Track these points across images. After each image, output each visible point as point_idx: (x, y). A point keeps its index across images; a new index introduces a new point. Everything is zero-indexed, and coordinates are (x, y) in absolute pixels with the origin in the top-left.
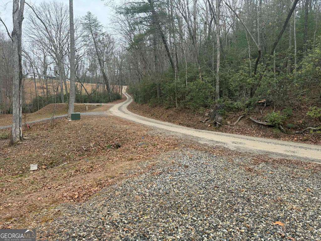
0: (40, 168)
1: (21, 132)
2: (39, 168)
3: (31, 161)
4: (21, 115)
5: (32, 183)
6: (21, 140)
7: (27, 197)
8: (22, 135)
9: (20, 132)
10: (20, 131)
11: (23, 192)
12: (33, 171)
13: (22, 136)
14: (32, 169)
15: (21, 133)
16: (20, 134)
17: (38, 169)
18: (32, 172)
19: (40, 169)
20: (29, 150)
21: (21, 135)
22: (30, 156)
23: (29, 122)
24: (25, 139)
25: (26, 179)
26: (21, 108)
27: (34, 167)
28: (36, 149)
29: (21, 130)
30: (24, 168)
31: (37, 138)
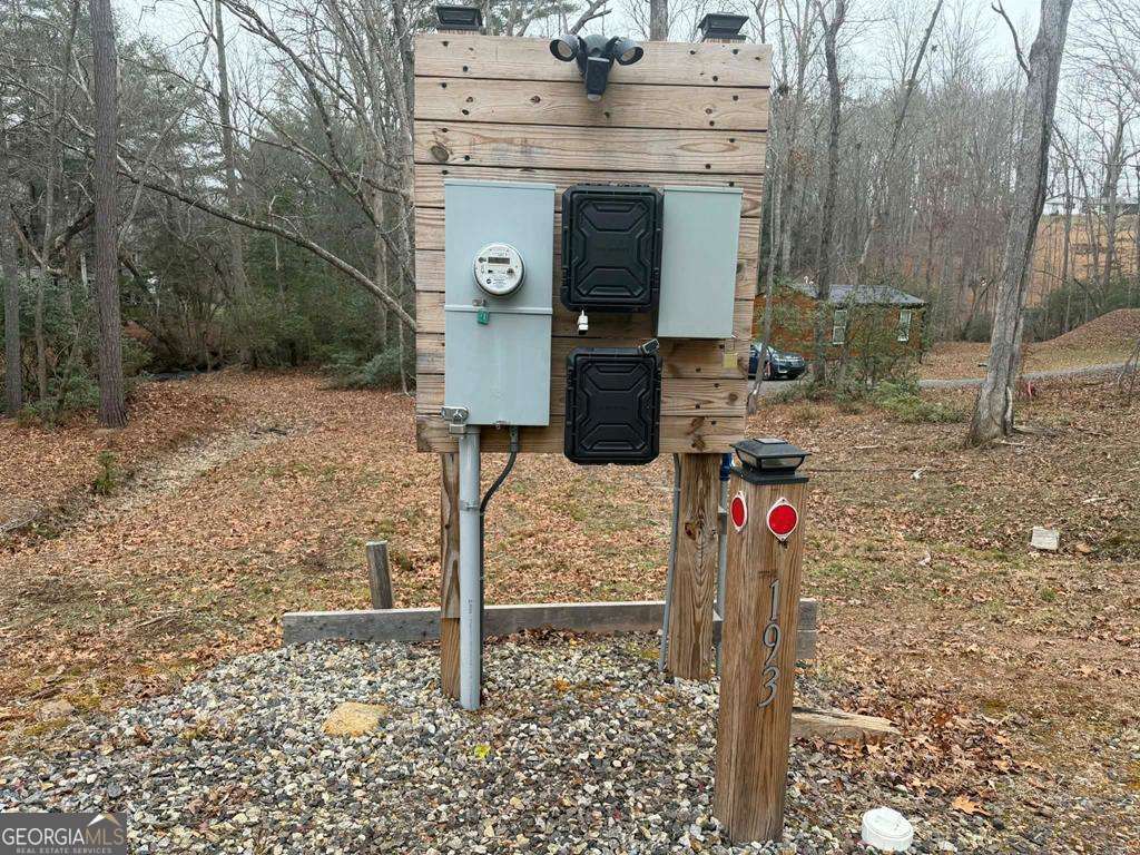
0: (1068, 546)
1: (1011, 403)
2: (1064, 548)
3: (1039, 515)
4: (1017, 346)
5: (1048, 598)
6: (1006, 434)
7: (1034, 644)
8: (1012, 417)
9: (1007, 405)
10: (1007, 401)
11: (1017, 621)
12: (1041, 550)
13: (1009, 420)
14: (1035, 542)
15: (1010, 407)
16: (1006, 412)
17: (1061, 551)
18: (1038, 555)
19: (1065, 550)
20: (1032, 474)
21: (1009, 414)
22: (1036, 494)
23: (1032, 374)
24: (1021, 432)
25: (1020, 574)
26: (1021, 321)
27: (1046, 538)
28: (1056, 473)
29: (1011, 397)
30: (1009, 532)
31: (1064, 433)
